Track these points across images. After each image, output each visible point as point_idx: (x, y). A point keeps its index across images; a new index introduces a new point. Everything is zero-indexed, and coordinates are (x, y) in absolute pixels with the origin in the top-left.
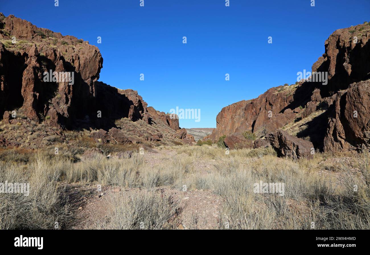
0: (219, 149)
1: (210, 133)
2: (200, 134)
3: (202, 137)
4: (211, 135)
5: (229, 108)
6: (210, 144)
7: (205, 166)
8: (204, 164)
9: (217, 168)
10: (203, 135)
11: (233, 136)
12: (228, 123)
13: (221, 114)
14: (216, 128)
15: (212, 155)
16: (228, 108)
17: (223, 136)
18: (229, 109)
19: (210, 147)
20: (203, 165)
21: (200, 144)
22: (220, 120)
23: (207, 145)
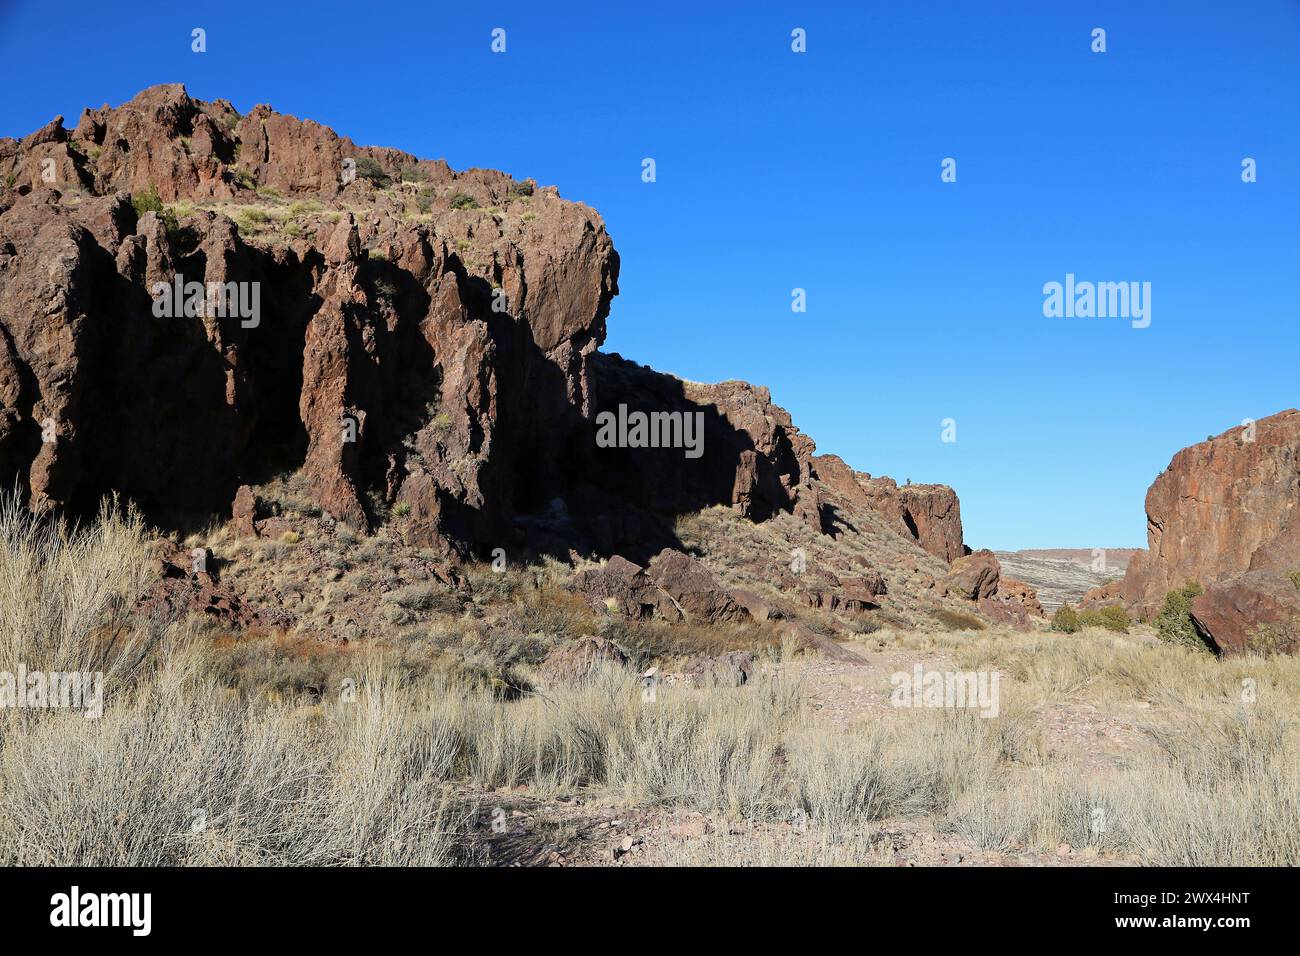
0: (1165, 650)
1: (1118, 572)
2: (1063, 578)
3: (1075, 592)
4: (1120, 583)
5: (1209, 452)
6: (1117, 623)
7: (1100, 734)
8: (1093, 722)
9: (1166, 745)
10: (1079, 579)
11: (1238, 588)
12: (1206, 527)
13: (1169, 481)
14: (1145, 546)
15: (1131, 680)
16: (1207, 451)
17: (1183, 586)
18: (1210, 458)
19: (1119, 641)
20: (1088, 726)
21: (1067, 623)
22: (1167, 508)
23: (1101, 632)
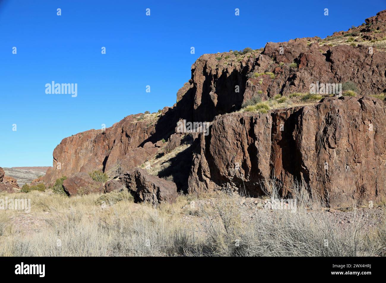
0: (55, 196)
1: (43, 173)
2: (26, 176)
3: (30, 180)
4: (44, 177)
5: (72, 139)
6: (42, 189)
7: (32, 223)
8: (31, 219)
9: (50, 223)
10: (31, 176)
11: (76, 177)
12: (69, 160)
13: (60, 147)
14: (52, 166)
15: (43, 205)
16: (71, 139)
17: (61, 177)
18: (72, 141)
19: (42, 194)
20: (29, 221)
21: (26, 190)
22: (59, 155)
23: (36, 192)
